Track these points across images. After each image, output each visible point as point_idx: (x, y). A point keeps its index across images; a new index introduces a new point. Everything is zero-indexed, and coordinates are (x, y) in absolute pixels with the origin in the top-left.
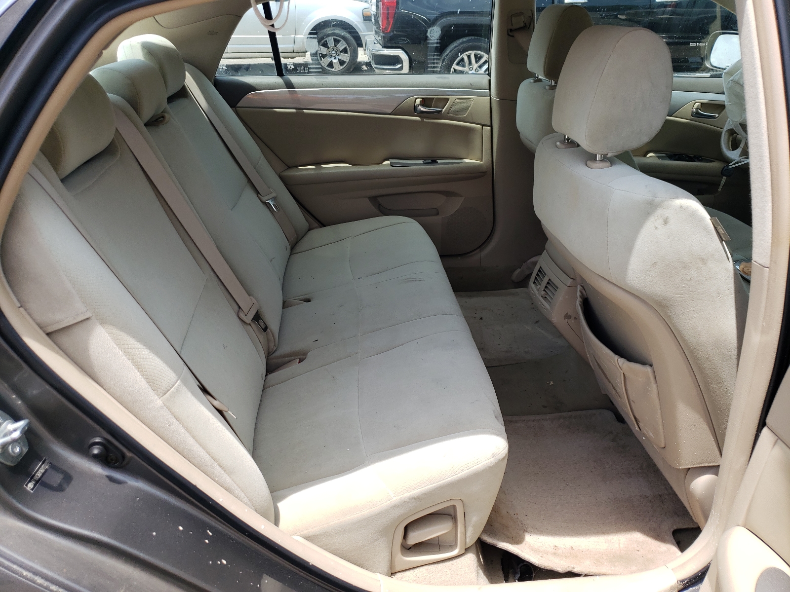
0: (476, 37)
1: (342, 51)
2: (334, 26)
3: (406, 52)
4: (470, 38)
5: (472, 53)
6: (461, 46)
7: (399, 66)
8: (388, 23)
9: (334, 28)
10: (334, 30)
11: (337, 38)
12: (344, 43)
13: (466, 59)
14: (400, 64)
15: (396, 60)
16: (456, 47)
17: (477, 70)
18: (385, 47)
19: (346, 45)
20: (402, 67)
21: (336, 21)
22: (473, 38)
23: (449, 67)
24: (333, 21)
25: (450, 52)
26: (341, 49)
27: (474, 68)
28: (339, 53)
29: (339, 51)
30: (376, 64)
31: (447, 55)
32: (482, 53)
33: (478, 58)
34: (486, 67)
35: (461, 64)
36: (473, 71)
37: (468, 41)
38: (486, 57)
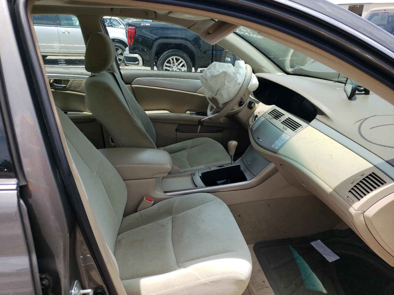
0: (176, 50)
1: (120, 54)
2: (116, 42)
3: (141, 56)
4: (173, 50)
5: (174, 57)
6: (169, 54)
7: (137, 62)
8: (131, 41)
9: (116, 43)
10: (116, 44)
11: (117, 47)
12: (121, 50)
13: (171, 60)
14: (138, 61)
15: (136, 60)
16: (166, 54)
17: (177, 66)
18: (130, 53)
19: (122, 51)
20: (139, 63)
21: (118, 39)
22: (174, 50)
23: (162, 64)
24: (116, 39)
25: (163, 56)
26: (119, 53)
27: (176, 65)
28: (119, 55)
29: (118, 54)
30: (126, 61)
31: (162, 58)
32: (179, 58)
33: (177, 60)
34: (181, 65)
35: (169, 62)
36: (175, 66)
37: (172, 51)
38: (181, 59)
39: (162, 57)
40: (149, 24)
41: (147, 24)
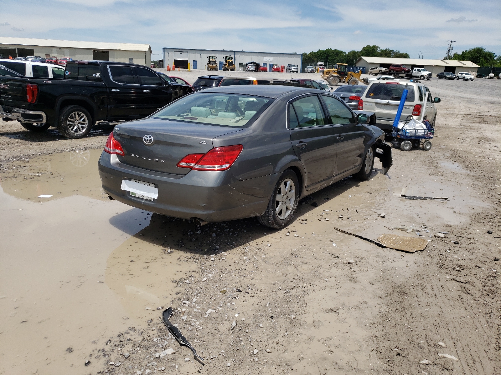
0: (77, 105)
3: (45, 113)
5: (76, 112)
6: (71, 109)
13: (73, 115)
14: (42, 118)
20: (43, 120)
23: (66, 119)
27: (78, 119)
32: (81, 113)
33: (79, 115)
34: (83, 119)
35: (72, 117)
36: (77, 121)
37: (74, 107)
38: (82, 114)
39: (66, 113)
40: (50, 82)
41: (49, 82)
